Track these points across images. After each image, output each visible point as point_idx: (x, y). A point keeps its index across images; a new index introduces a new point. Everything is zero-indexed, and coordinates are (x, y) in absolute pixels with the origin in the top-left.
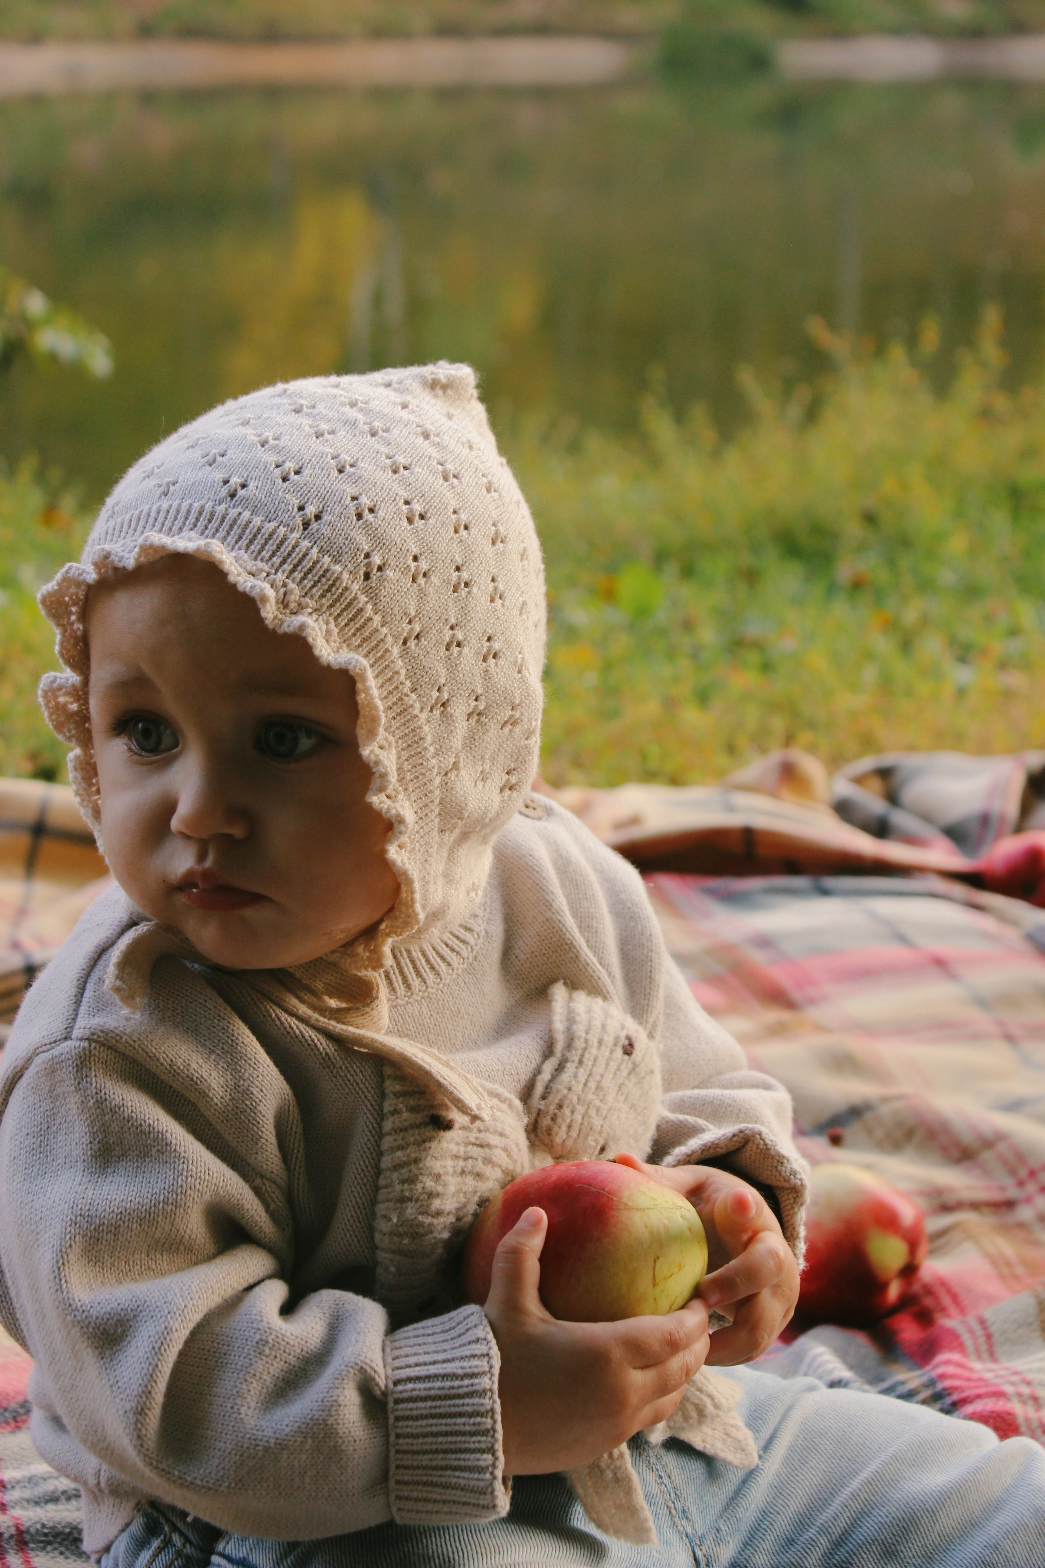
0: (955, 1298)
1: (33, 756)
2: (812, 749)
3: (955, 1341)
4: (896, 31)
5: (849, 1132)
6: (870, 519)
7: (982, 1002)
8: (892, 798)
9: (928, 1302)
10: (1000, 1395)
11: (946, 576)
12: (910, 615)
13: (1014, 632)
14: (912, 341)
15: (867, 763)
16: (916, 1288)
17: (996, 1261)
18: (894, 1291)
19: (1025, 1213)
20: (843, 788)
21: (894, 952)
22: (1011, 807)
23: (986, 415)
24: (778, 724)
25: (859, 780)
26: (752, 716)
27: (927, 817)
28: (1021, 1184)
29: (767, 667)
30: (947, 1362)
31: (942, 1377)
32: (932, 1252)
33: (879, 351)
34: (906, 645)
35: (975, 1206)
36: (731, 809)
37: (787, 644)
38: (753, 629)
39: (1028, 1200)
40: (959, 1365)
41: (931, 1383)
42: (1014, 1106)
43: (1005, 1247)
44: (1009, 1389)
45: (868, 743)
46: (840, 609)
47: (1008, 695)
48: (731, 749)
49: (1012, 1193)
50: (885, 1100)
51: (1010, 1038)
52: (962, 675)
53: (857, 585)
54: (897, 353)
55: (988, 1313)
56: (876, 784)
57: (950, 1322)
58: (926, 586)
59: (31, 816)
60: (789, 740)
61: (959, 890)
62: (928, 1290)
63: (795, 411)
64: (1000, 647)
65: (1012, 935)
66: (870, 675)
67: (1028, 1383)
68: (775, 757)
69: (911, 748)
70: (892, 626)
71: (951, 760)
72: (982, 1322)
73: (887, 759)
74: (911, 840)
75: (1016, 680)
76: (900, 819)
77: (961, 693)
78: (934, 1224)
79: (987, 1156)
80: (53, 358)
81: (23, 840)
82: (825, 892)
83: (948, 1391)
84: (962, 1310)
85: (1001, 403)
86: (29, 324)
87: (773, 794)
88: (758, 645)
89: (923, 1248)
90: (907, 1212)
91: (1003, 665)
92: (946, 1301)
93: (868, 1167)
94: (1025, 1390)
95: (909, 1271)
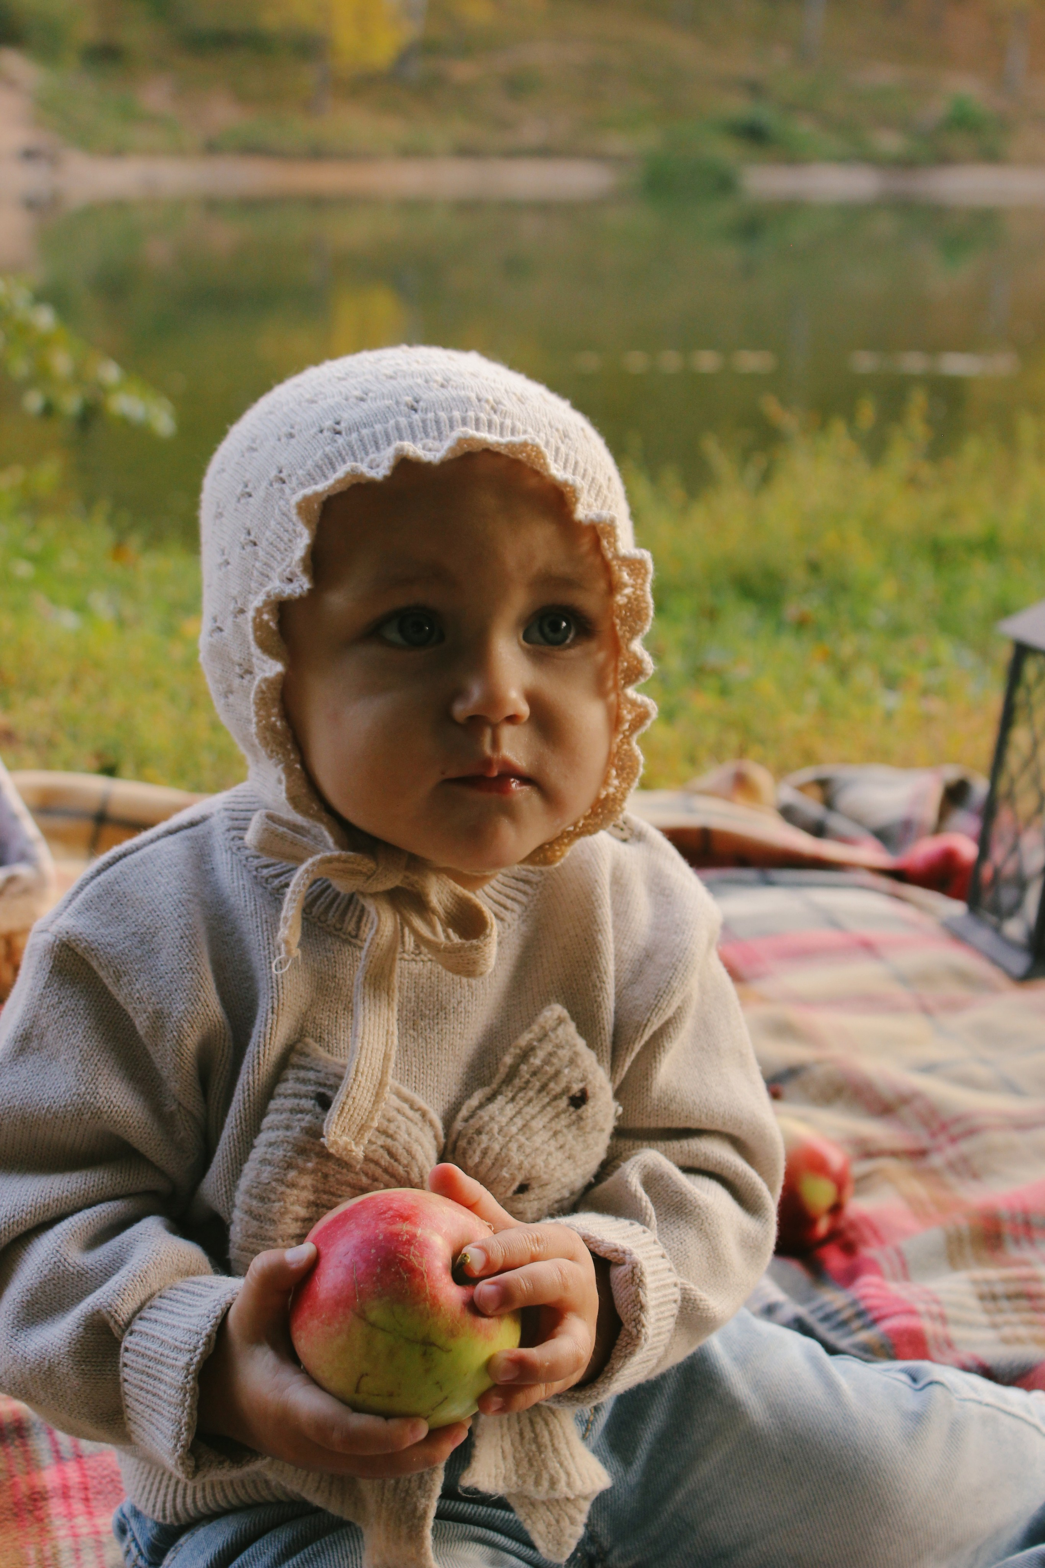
0: (876, 1232)
1: (99, 756)
2: (762, 762)
3: (874, 1267)
4: (842, 159)
5: (788, 1089)
6: (814, 567)
7: (903, 979)
8: (829, 803)
9: (852, 1235)
10: (912, 1312)
11: (878, 617)
12: (847, 648)
13: (934, 664)
14: (850, 418)
15: (807, 774)
16: (842, 1224)
17: (912, 1202)
18: (823, 1226)
19: (936, 1160)
20: (787, 794)
21: (827, 935)
22: (929, 812)
23: (912, 482)
24: (733, 740)
25: (802, 788)
26: (711, 732)
27: (858, 820)
28: (933, 1135)
29: (724, 691)
30: (868, 1285)
31: (864, 1297)
32: (859, 1192)
33: (823, 426)
34: (843, 673)
35: (894, 1154)
36: (691, 810)
37: (740, 672)
38: (714, 657)
39: (939, 1149)
40: (878, 1286)
41: (854, 1303)
42: (929, 1068)
43: (919, 1189)
44: (921, 1307)
45: (809, 757)
46: (787, 644)
47: (928, 719)
48: (693, 760)
49: (925, 1141)
50: (819, 1062)
51: (926, 1010)
52: (889, 701)
53: (802, 624)
54: (839, 427)
55: (905, 1245)
56: (816, 792)
57: (870, 1252)
58: (860, 625)
59: (93, 806)
60: (742, 752)
61: (885, 883)
62: (853, 1225)
63: (752, 474)
64: (921, 677)
65: (929, 924)
66: (811, 699)
67: (937, 1302)
68: (729, 768)
69: (845, 761)
70: (831, 658)
71: (880, 772)
72: (899, 1253)
73: (826, 770)
74: (844, 840)
75: (936, 706)
76: (836, 822)
77: (889, 716)
78: (859, 1168)
79: (905, 1112)
80: (125, 421)
81: (86, 827)
82: (770, 883)
83: (868, 1310)
84: (881, 1241)
85: (926, 472)
86: (103, 389)
87: (727, 798)
88: (717, 673)
89: (849, 1189)
90: (836, 1158)
91: (926, 692)
92: (867, 1234)
93: (803, 1119)
94: (935, 1309)
95: (836, 1209)
